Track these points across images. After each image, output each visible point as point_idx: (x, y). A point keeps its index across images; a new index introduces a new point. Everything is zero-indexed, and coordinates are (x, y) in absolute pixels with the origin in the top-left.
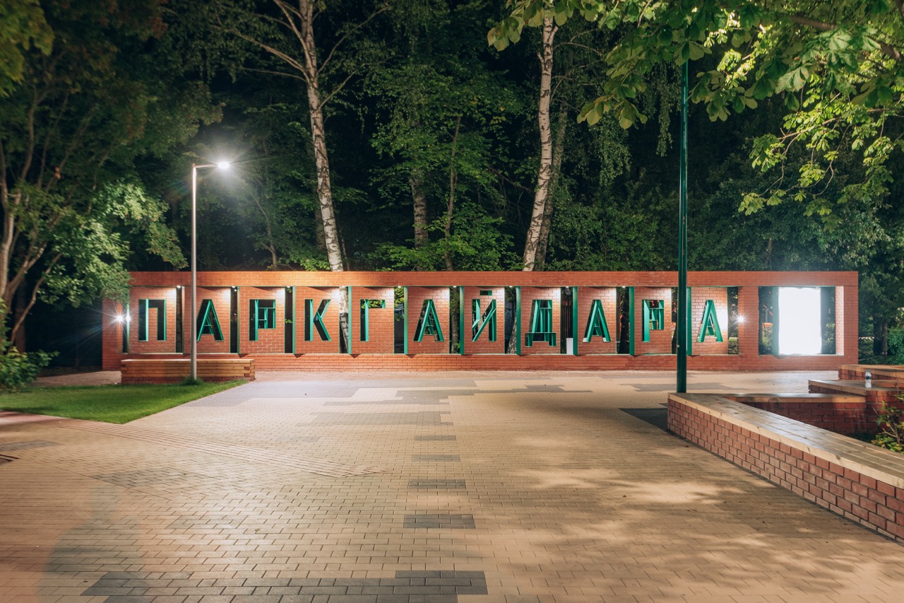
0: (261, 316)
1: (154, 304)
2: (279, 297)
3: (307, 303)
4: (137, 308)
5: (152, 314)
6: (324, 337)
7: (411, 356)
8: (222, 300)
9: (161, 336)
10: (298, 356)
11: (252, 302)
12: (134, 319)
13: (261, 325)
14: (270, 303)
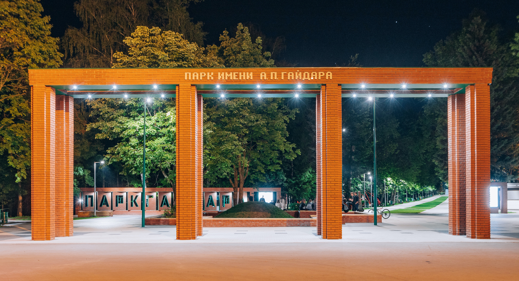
0: (119, 200)
1: (90, 196)
2: (124, 195)
3: (132, 196)
4: (85, 198)
5: (89, 199)
6: (137, 205)
7: (160, 211)
8: (109, 196)
9: (92, 205)
10: (129, 211)
11: (117, 196)
12: (84, 201)
13: (119, 202)
14: (122, 196)
